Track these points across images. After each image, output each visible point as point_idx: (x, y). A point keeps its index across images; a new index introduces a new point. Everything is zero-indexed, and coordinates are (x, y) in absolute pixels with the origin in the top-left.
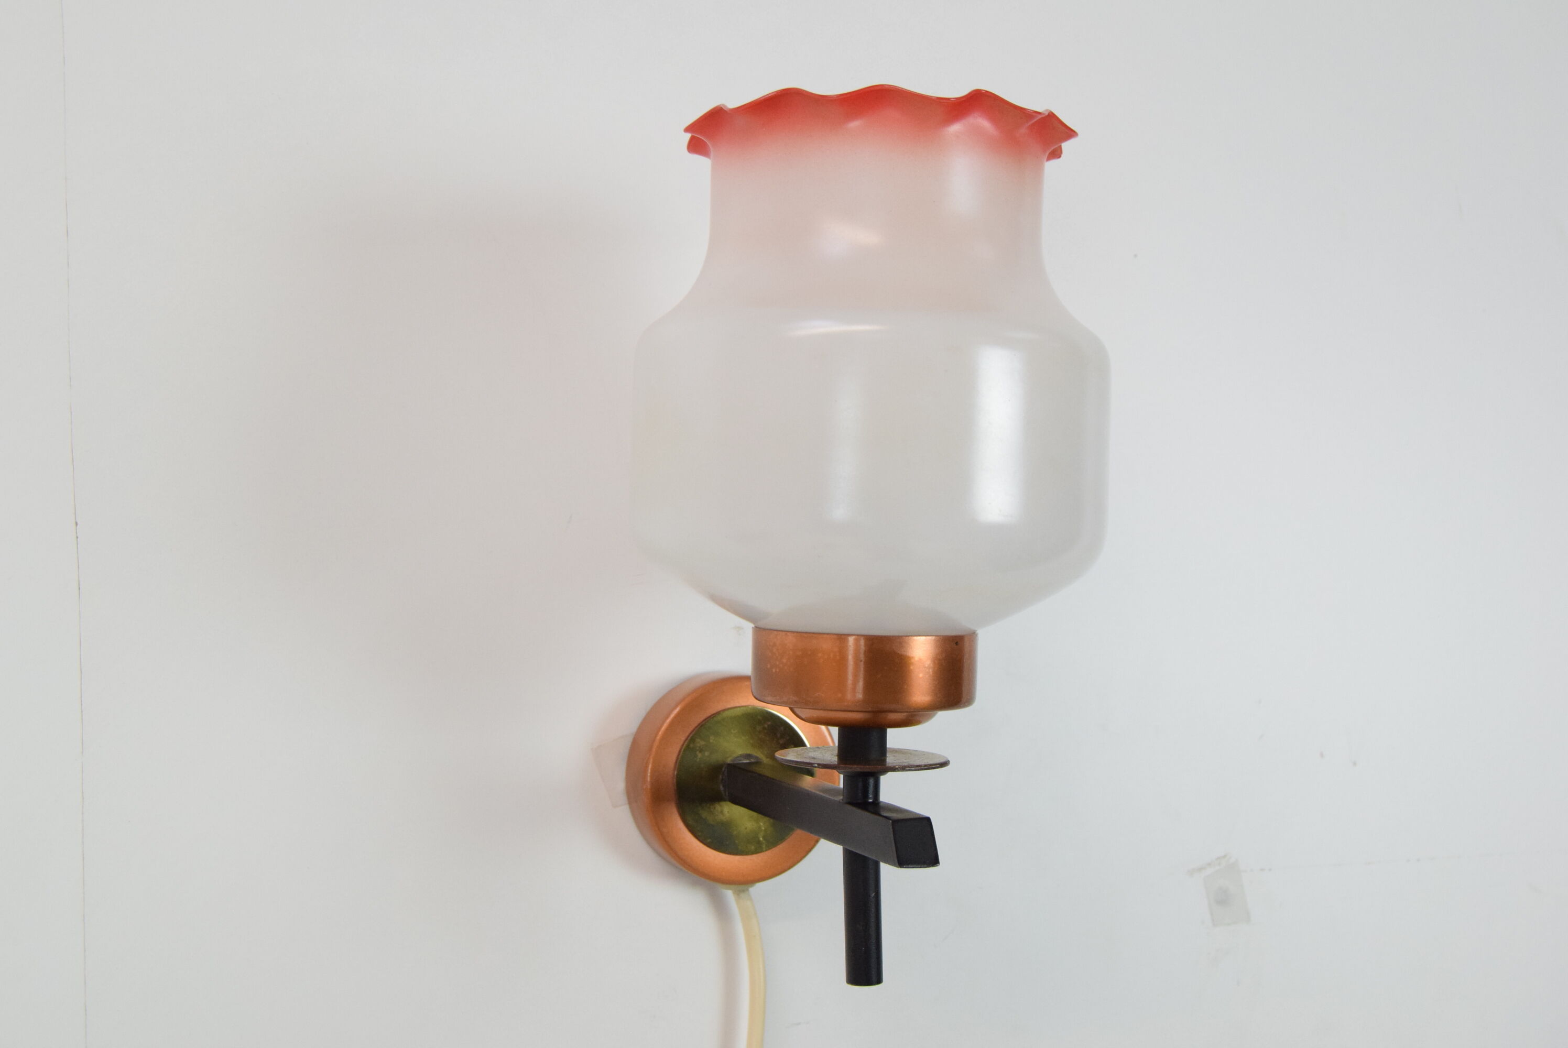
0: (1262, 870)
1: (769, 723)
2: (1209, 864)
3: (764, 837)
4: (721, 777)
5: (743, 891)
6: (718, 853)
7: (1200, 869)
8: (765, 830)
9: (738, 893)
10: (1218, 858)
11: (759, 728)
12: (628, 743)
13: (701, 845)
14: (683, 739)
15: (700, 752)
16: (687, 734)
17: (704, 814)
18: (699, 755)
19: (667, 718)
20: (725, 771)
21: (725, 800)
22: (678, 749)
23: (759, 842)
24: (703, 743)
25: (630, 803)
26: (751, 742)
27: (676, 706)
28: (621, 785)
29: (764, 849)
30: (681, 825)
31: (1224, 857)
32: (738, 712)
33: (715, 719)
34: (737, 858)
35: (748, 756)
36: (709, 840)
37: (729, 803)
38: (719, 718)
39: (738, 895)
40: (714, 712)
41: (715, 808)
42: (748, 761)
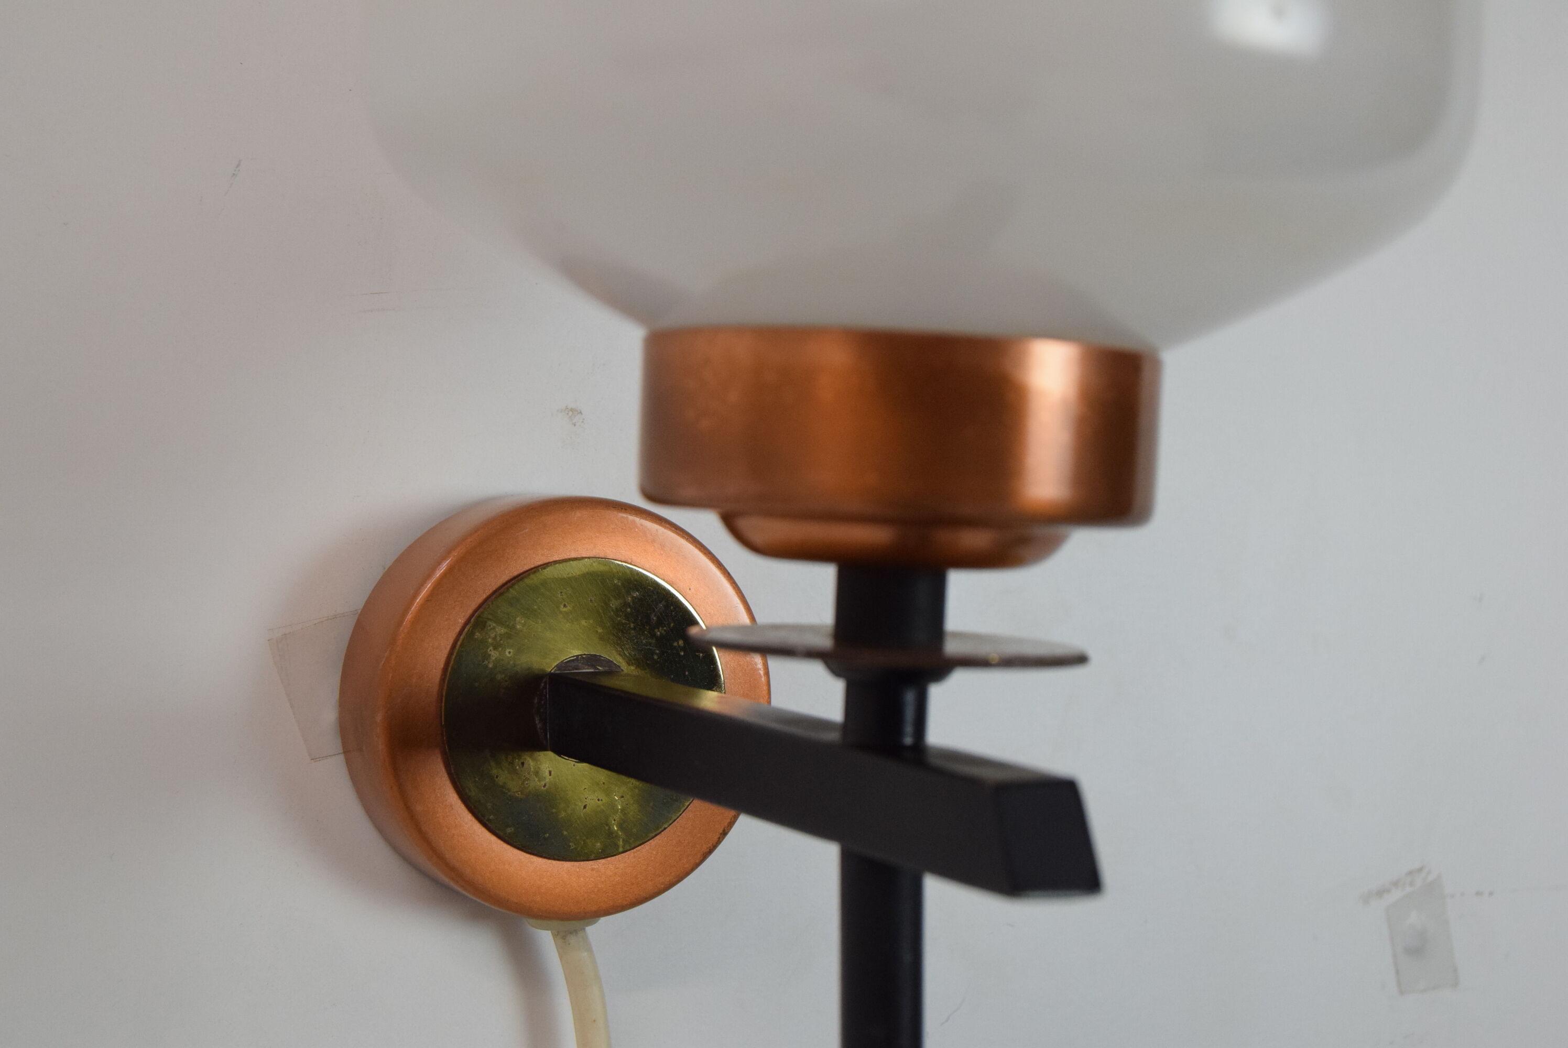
0: (1478, 894)
1: (636, 594)
2: (1396, 884)
3: (620, 826)
4: (536, 701)
5: (574, 932)
6: (528, 856)
7: (1380, 893)
8: (622, 810)
9: (562, 937)
10: (1410, 873)
11: (614, 604)
12: (346, 629)
13: (494, 838)
14: (461, 621)
15: (495, 648)
16: (470, 611)
17: (502, 776)
18: (494, 654)
19: (429, 577)
20: (545, 688)
21: (543, 748)
22: (451, 641)
23: (610, 834)
24: (501, 630)
25: (346, 752)
26: (600, 630)
27: (444, 559)
28: (329, 715)
29: (621, 850)
30: (453, 798)
31: (1420, 870)
32: (576, 569)
33: (527, 581)
34: (567, 865)
35: (592, 660)
36: (509, 830)
37: (550, 754)
38: (534, 580)
39: (564, 938)
40: (526, 568)
41: (523, 764)
42: (592, 670)
